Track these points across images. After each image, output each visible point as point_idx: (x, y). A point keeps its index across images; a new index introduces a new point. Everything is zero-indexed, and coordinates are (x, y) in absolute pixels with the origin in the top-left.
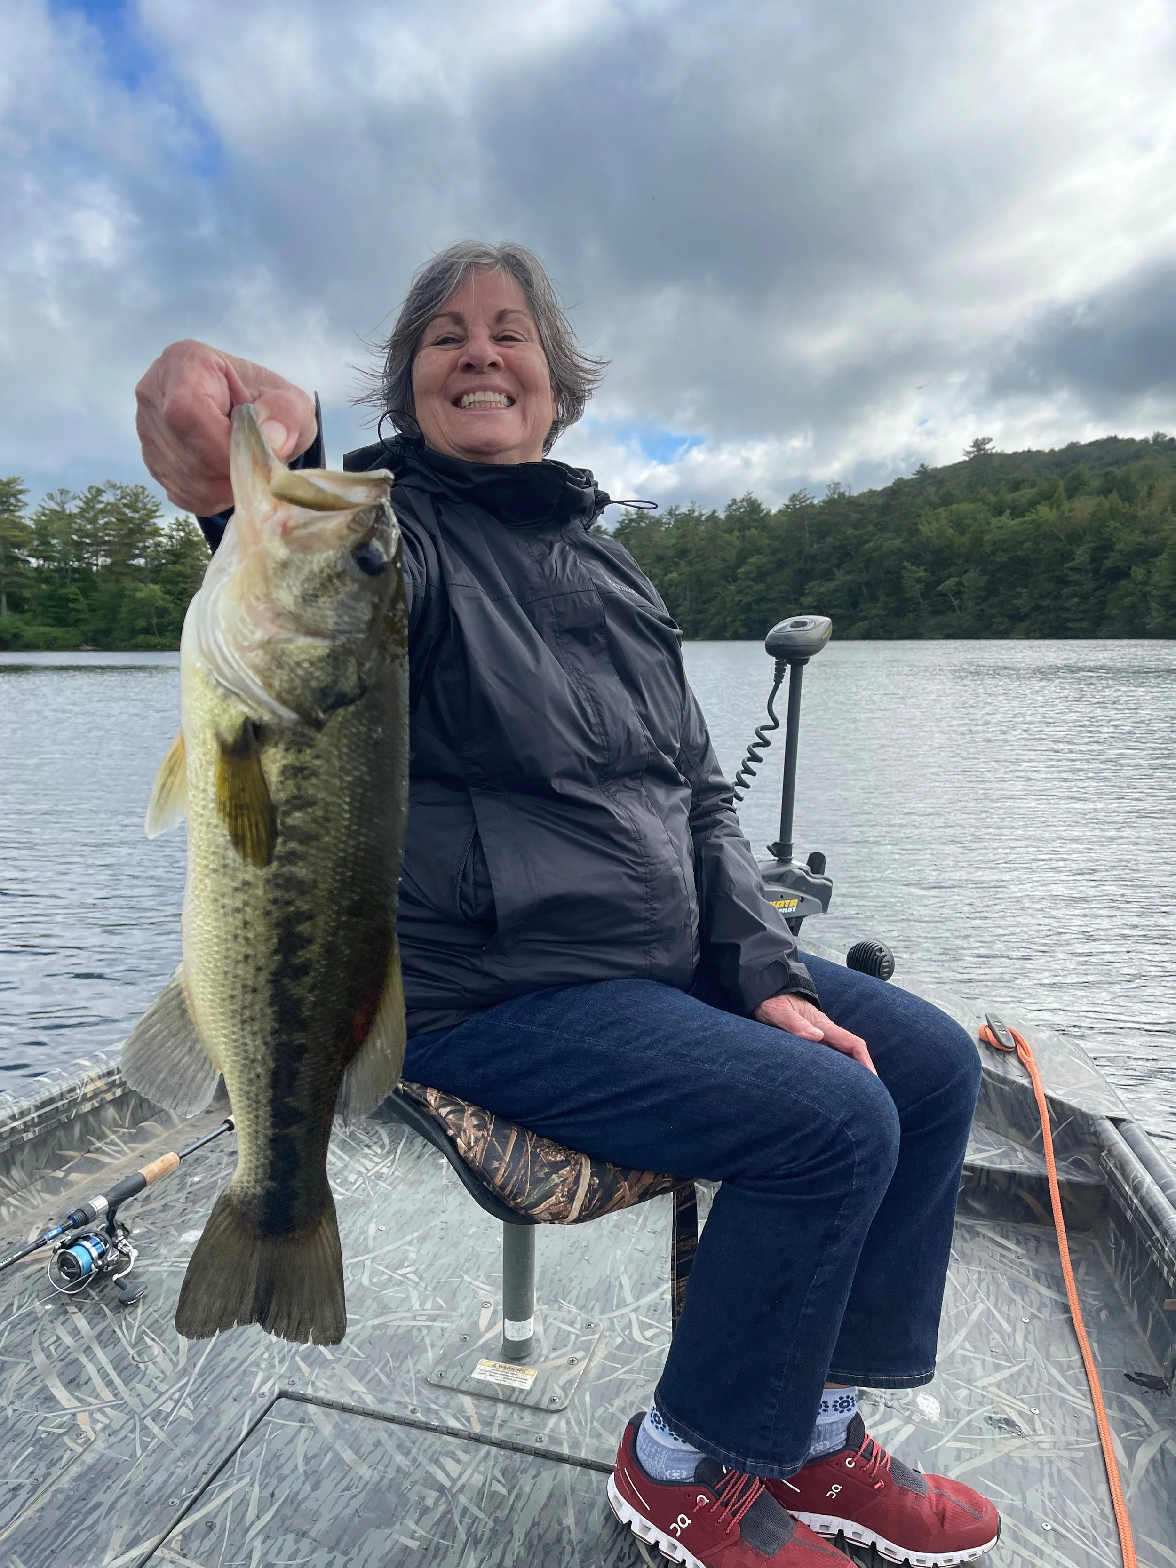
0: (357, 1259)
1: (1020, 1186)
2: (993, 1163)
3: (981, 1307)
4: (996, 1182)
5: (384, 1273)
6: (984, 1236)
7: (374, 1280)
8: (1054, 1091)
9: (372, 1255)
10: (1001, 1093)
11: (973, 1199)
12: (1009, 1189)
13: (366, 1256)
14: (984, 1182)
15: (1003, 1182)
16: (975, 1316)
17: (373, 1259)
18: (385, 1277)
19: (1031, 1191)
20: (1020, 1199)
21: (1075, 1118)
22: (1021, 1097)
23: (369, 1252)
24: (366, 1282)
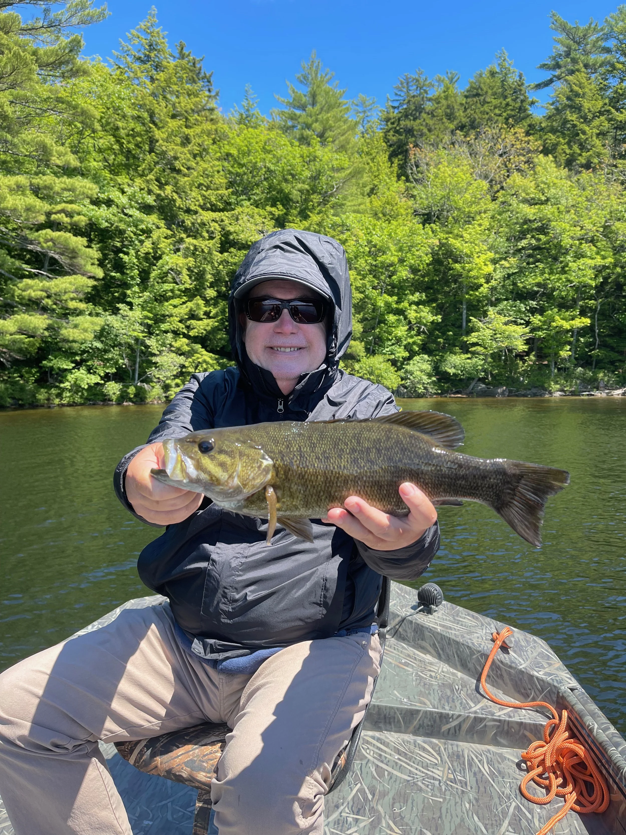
0: (164, 803)
1: (525, 729)
2: (510, 717)
3: (514, 804)
4: (512, 727)
5: (180, 811)
6: (509, 759)
7: (175, 816)
8: (538, 672)
9: (171, 799)
10: (509, 674)
11: (501, 737)
12: (520, 731)
13: (168, 800)
14: (506, 727)
15: (517, 727)
16: (511, 810)
17: (172, 802)
18: (181, 814)
19: (531, 731)
20: (526, 736)
21: (551, 689)
22: (521, 676)
23: (169, 797)
24: (170, 818)
